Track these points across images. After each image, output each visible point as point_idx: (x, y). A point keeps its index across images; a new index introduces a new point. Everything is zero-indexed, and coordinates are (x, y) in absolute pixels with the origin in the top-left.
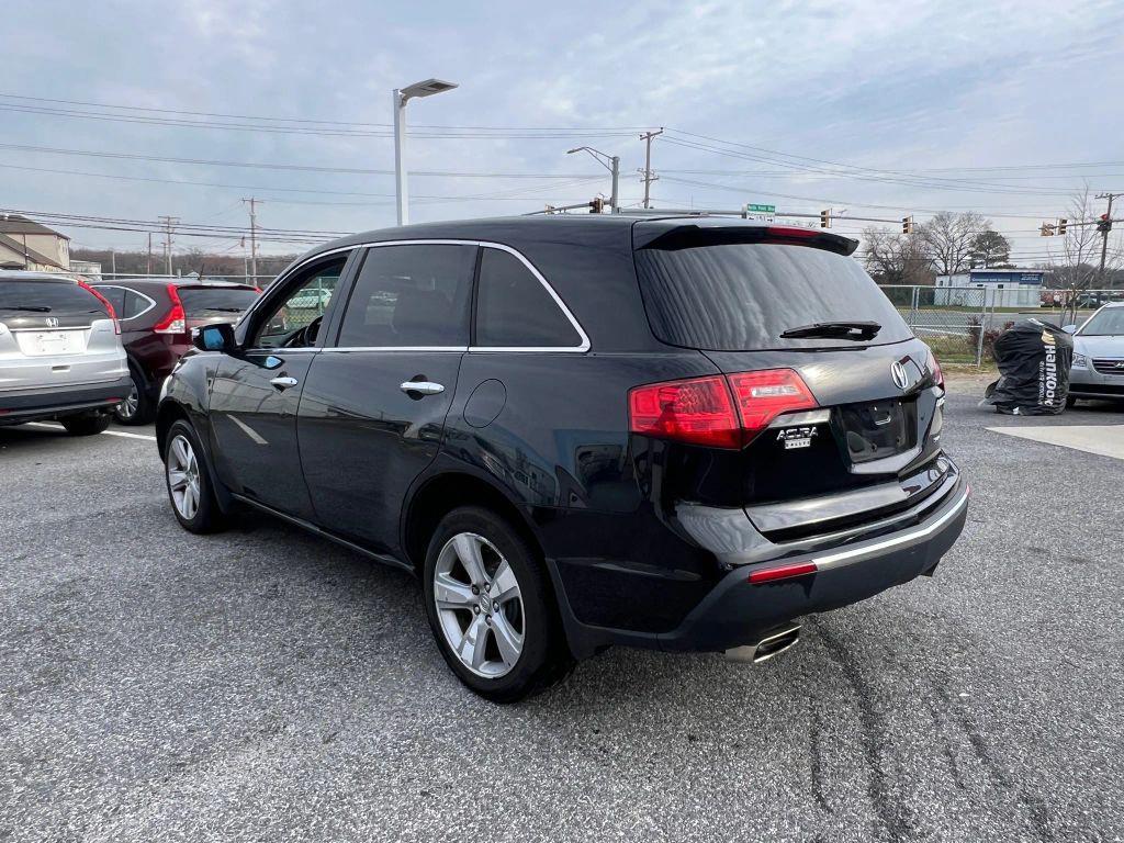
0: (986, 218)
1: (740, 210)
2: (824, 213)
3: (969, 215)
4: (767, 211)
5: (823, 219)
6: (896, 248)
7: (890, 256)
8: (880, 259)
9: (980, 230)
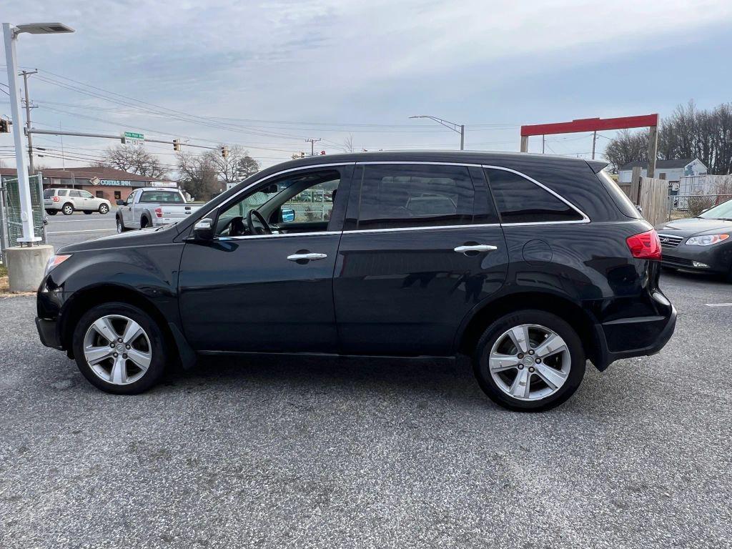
0: (246, 149)
1: (118, 135)
2: (175, 141)
3: (236, 146)
4: (138, 137)
5: (175, 145)
6: (197, 165)
7: (194, 169)
8: (188, 171)
9: (243, 156)
